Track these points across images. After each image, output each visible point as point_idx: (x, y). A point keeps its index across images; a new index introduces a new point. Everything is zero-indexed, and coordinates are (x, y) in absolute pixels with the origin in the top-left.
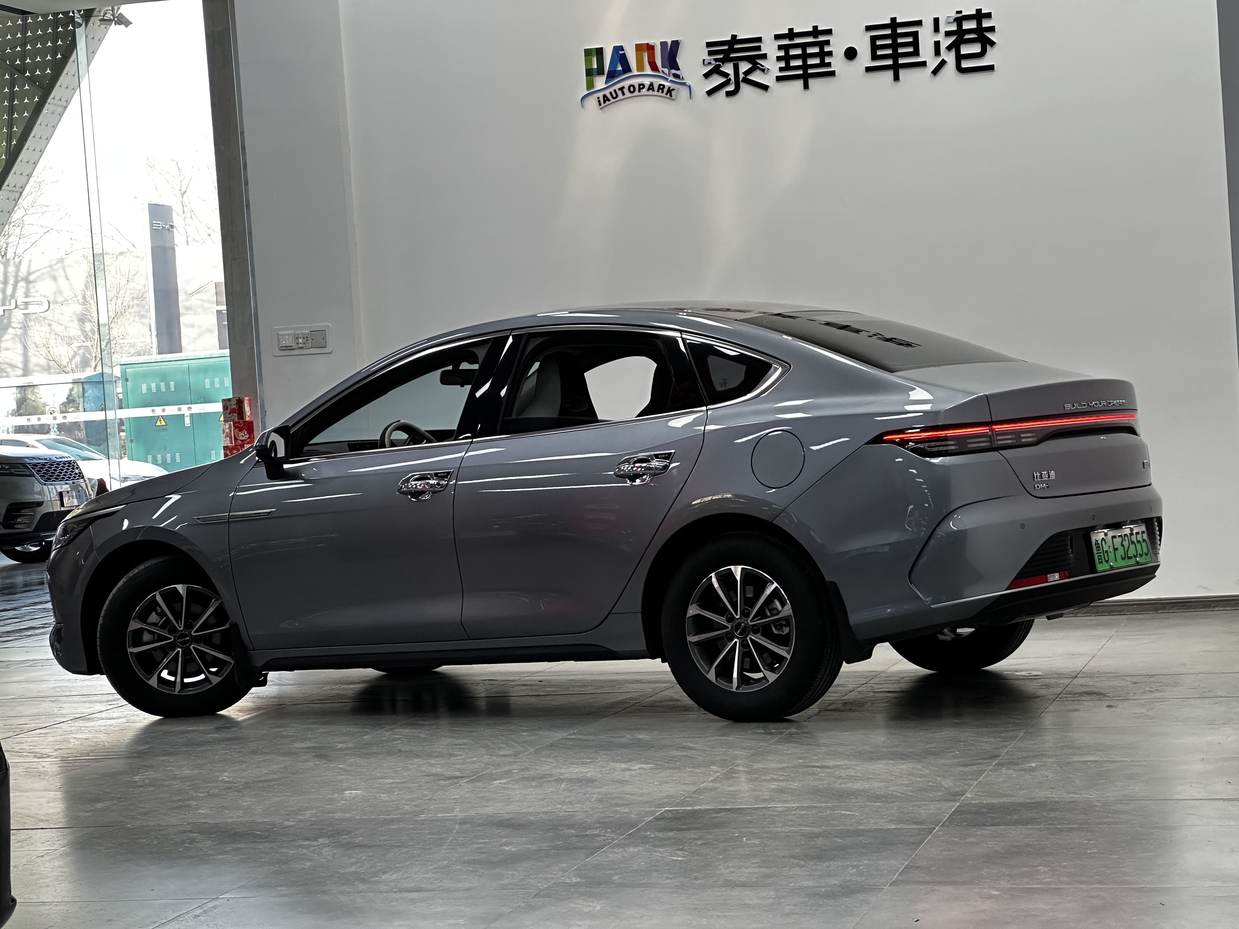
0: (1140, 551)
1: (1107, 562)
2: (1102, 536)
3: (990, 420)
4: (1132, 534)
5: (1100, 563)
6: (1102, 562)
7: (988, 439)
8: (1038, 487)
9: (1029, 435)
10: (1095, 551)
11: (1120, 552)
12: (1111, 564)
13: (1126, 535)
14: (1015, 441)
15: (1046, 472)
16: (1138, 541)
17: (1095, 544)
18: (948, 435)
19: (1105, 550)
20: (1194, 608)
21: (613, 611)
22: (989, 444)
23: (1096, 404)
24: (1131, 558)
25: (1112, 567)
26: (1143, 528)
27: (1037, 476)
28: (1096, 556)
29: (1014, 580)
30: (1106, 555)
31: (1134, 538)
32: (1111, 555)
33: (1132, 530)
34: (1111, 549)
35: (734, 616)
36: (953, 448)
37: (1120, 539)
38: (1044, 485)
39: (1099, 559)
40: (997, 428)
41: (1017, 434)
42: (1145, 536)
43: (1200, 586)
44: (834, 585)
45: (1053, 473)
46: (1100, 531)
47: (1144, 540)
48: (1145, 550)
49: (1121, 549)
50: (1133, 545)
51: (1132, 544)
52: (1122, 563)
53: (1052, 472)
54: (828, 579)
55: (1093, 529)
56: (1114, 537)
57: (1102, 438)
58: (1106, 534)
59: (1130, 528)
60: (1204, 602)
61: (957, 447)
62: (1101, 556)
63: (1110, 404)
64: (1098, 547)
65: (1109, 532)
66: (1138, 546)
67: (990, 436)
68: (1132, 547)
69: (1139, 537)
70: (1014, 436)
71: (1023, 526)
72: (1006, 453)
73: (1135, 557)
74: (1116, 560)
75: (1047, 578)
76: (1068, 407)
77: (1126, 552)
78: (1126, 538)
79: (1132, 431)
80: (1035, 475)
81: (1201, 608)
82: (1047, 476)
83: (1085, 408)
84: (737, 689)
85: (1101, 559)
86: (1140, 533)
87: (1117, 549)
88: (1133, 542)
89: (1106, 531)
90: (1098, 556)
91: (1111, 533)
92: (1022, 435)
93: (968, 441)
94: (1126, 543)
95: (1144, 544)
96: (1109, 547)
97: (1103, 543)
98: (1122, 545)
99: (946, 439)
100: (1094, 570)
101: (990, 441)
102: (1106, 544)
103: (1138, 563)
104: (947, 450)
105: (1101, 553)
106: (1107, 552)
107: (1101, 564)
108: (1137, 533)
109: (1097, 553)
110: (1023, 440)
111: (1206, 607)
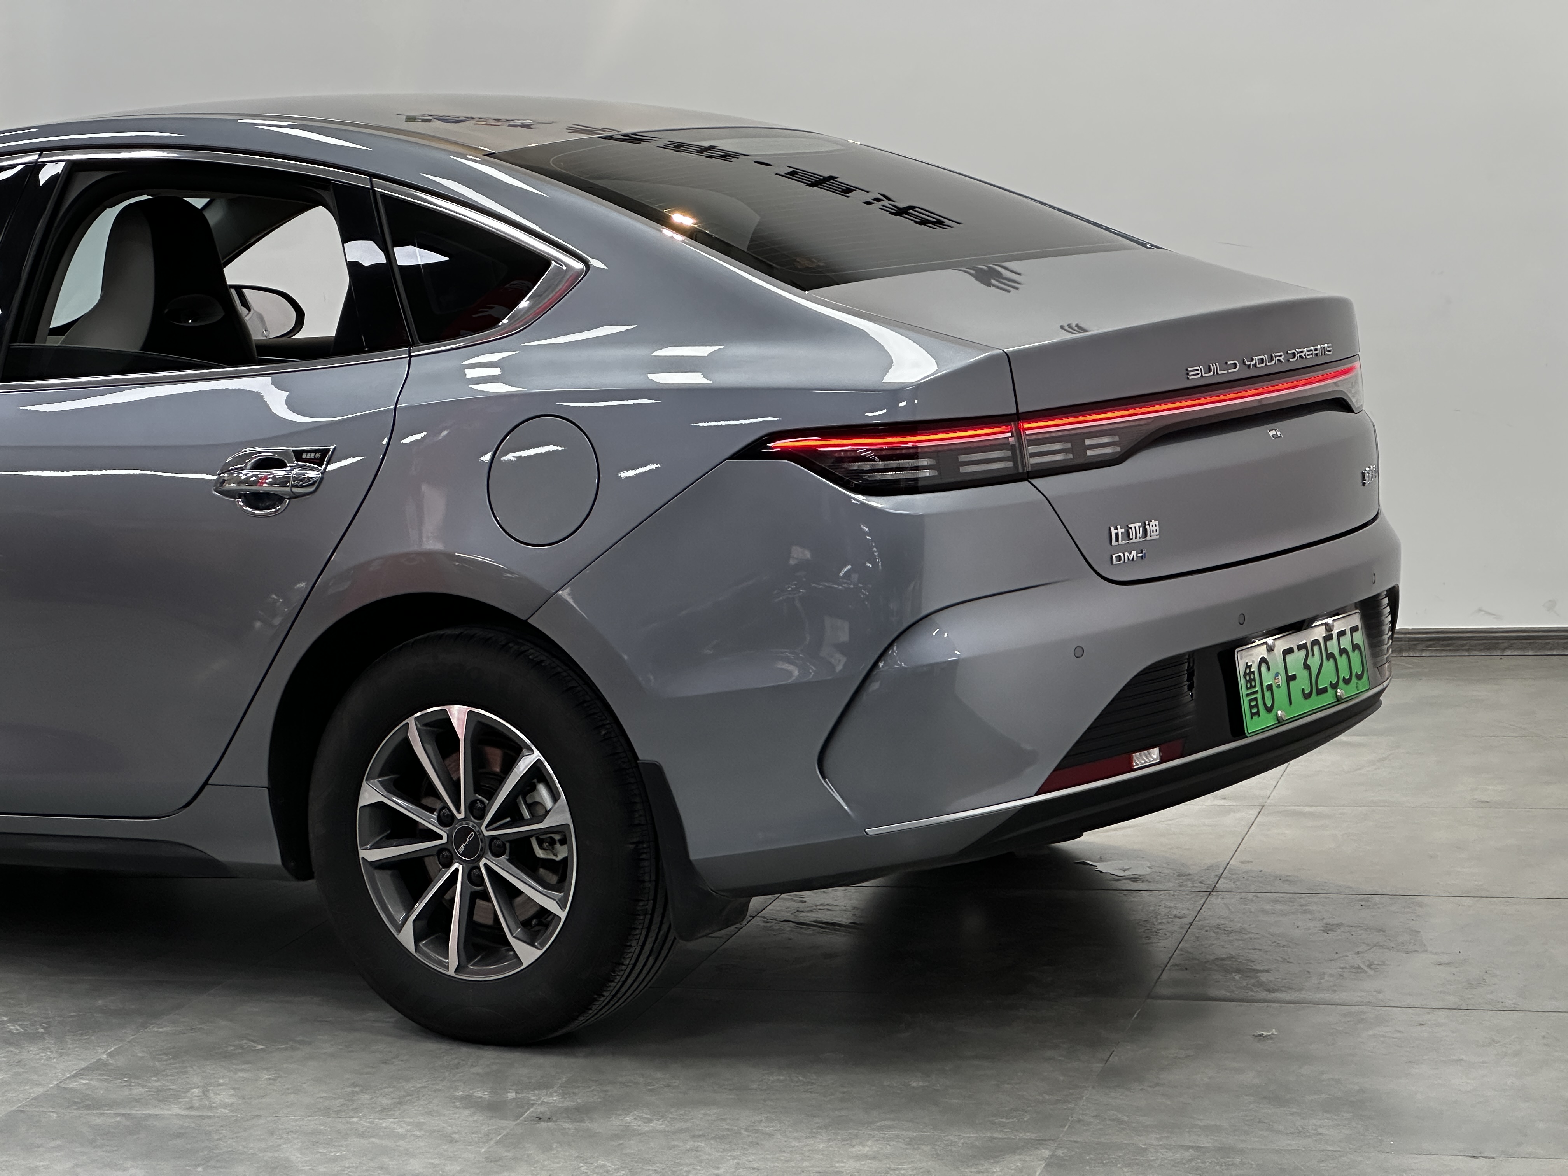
0: (1344, 673)
1: (1269, 710)
2: (1262, 652)
3: (1014, 411)
4: (1329, 638)
5: (1252, 715)
6: (1258, 713)
7: (1009, 453)
8: (1119, 558)
9: (1106, 440)
10: (1243, 690)
11: (1302, 682)
12: (1279, 712)
13: (1316, 642)
14: (1071, 456)
15: (1137, 525)
16: (1343, 651)
17: (1245, 675)
18: (919, 445)
19: (1265, 684)
20: (1467, 650)
21: (210, 782)
22: (1010, 464)
23: (1262, 361)
24: (1324, 690)
25: (1280, 722)
26: (1355, 620)
27: (1117, 534)
28: (1245, 702)
29: (1054, 771)
30: (1267, 694)
31: (1333, 646)
32: (1280, 694)
33: (1329, 628)
34: (1282, 680)
35: (453, 816)
36: (927, 473)
37: (1303, 653)
38: (1134, 553)
39: (1251, 707)
40: (1032, 428)
41: (1076, 440)
42: (1359, 637)
43: (1480, 610)
44: (656, 770)
45: (1154, 526)
46: (1257, 643)
47: (1356, 647)
48: (1357, 668)
49: (1303, 675)
50: (1331, 660)
51: (1328, 659)
52: (1302, 706)
53: (1153, 523)
54: (644, 755)
55: (1243, 642)
56: (1288, 652)
57: (1271, 433)
58: (1270, 649)
59: (1326, 624)
60: (1486, 638)
61: (934, 473)
62: (1256, 699)
63: (1294, 355)
64: (1250, 682)
65: (1277, 643)
66: (1342, 661)
67: (1012, 448)
68: (1329, 665)
69: (1346, 643)
70: (1069, 445)
71: (1080, 652)
72: (1048, 484)
73: (1335, 686)
74: (1291, 703)
75: (1130, 760)
76: (1197, 374)
77: (1314, 682)
78: (1316, 649)
79: (1342, 405)
80: (1114, 532)
81: (1481, 650)
82: (1140, 534)
83: (1236, 372)
84: (457, 971)
85: (1257, 706)
86: (1348, 632)
87: (1294, 677)
88: (1330, 656)
89: (1270, 640)
90: (1250, 701)
91: (1281, 644)
92: (1088, 442)
93: (963, 458)
94: (1314, 662)
95: (1355, 657)
96: (1277, 675)
97: (1264, 668)
98: (1307, 667)
99: (913, 454)
100: (1238, 731)
101: (1013, 458)
102: (1269, 669)
103: (1339, 700)
104: (916, 480)
105: (1256, 692)
106: (1270, 687)
107: (1255, 718)
108: (1342, 634)
109: (1247, 695)
110: (1089, 453)
111: (1489, 649)
